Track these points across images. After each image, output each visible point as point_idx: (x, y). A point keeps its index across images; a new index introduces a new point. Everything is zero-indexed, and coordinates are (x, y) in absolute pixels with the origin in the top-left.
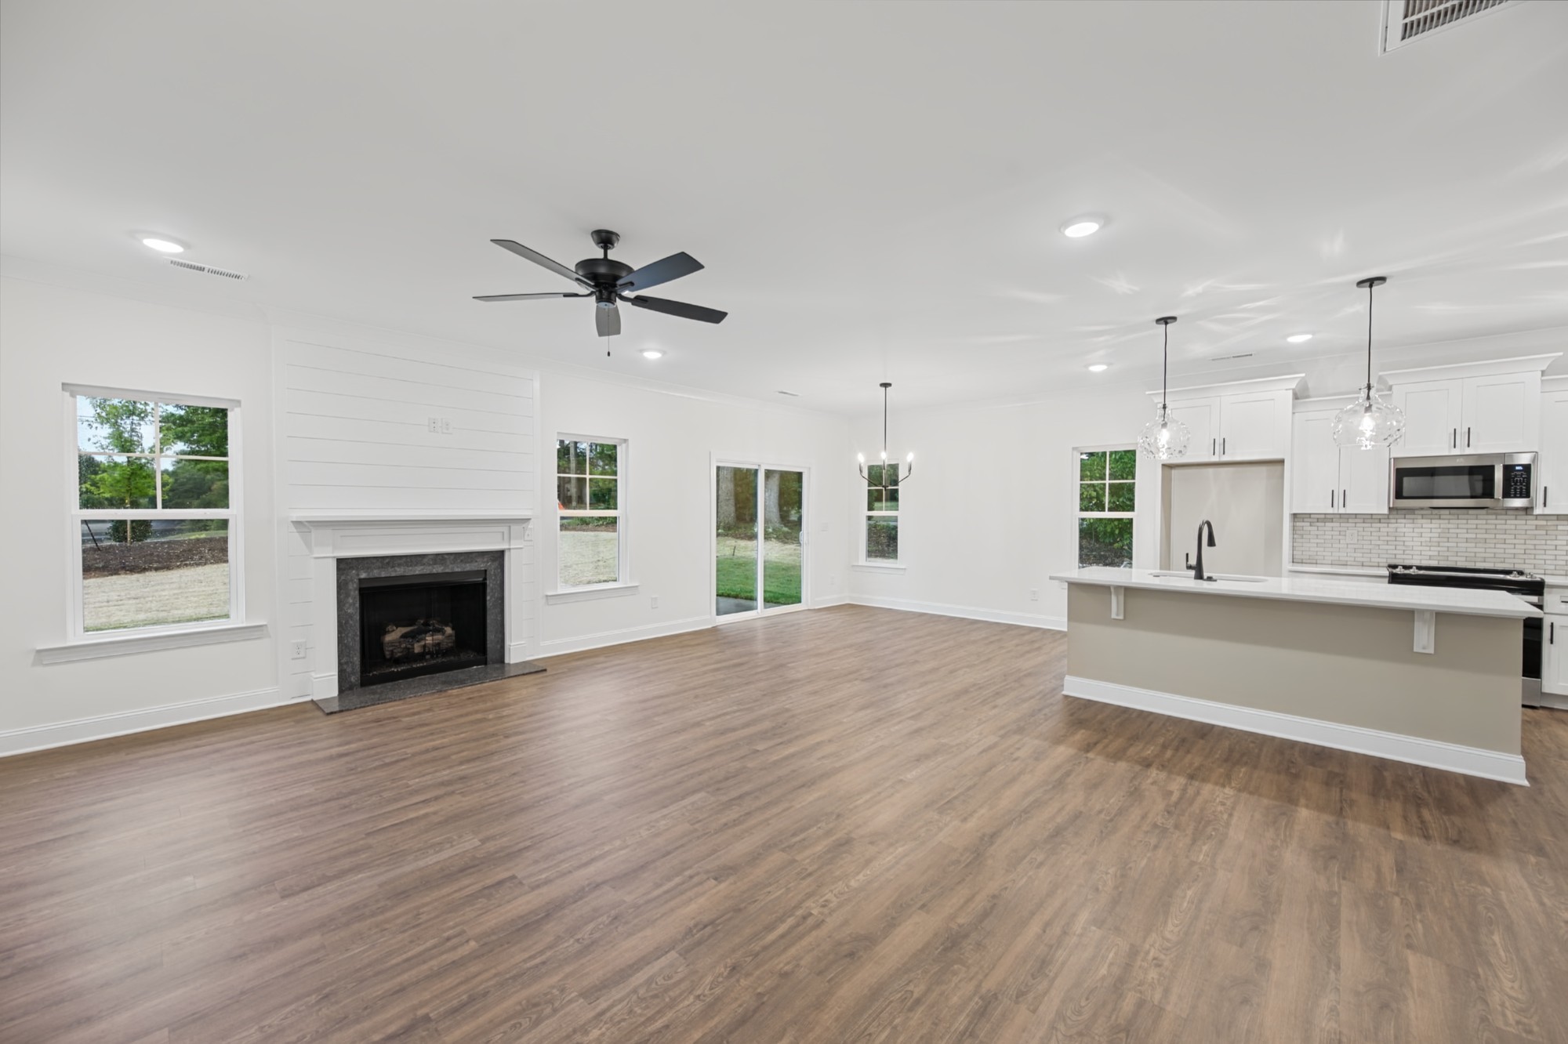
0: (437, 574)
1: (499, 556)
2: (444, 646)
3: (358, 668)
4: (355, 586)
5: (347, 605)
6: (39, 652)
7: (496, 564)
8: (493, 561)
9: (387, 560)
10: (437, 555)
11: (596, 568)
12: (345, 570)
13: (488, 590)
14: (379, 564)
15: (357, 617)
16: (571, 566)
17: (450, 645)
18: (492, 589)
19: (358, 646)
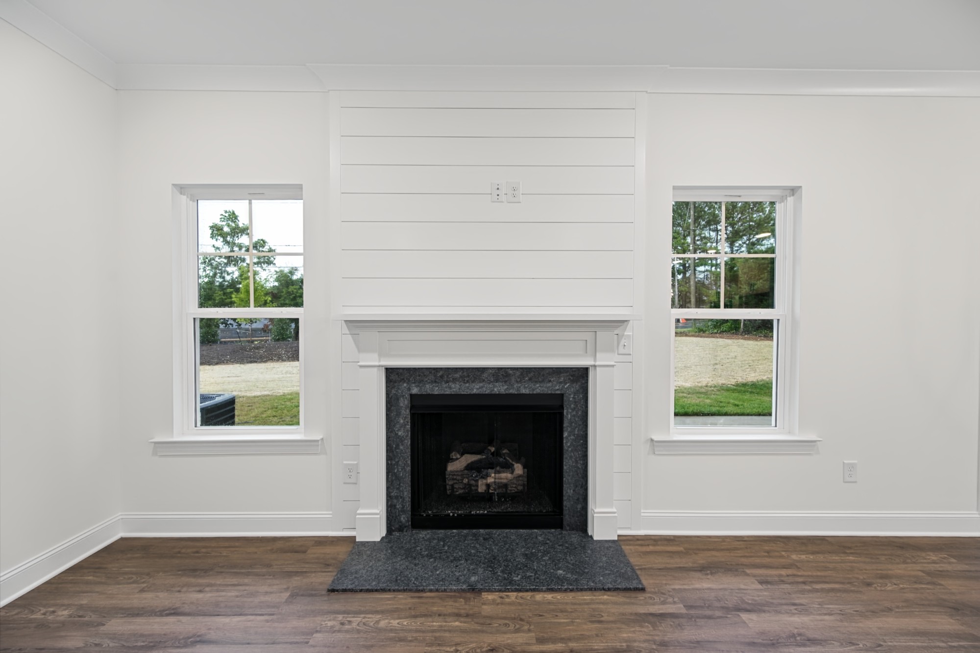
0: (499, 396)
1: (581, 375)
2: (512, 489)
3: (408, 506)
4: (406, 402)
5: (398, 426)
6: (156, 443)
7: (577, 386)
8: (573, 382)
9: (441, 373)
10: (500, 369)
11: (714, 371)
12: (395, 382)
13: (566, 424)
14: (432, 377)
15: (408, 442)
16: (690, 367)
17: (520, 488)
18: (571, 423)
19: (408, 479)
